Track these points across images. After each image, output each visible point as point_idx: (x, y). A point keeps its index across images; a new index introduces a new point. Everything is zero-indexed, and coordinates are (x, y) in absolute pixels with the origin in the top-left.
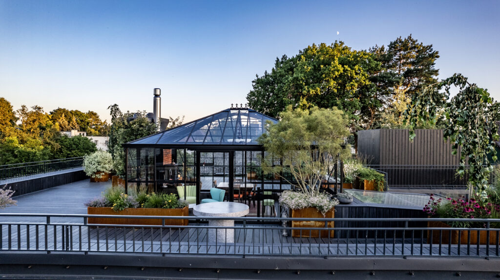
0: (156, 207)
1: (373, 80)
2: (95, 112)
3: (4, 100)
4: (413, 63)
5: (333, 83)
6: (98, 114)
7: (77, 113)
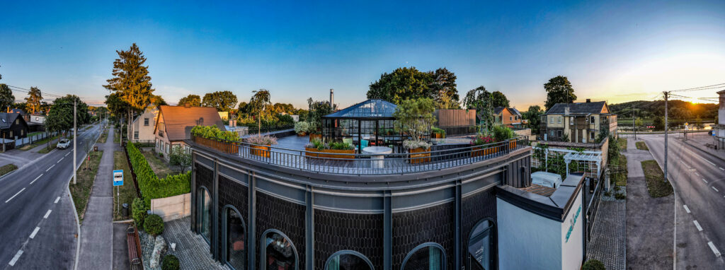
0: (339, 149)
1: (430, 87)
4: (446, 80)
5: (411, 87)
7: (284, 105)
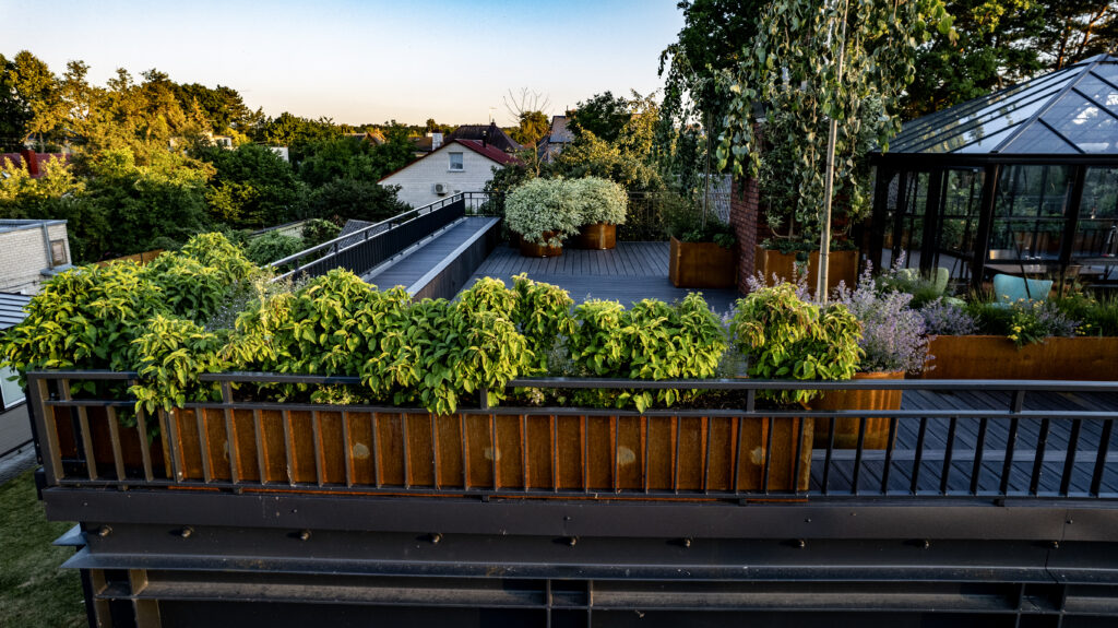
2: (231, 88)
3: (32, 59)
6: (241, 94)
7: (198, 92)
